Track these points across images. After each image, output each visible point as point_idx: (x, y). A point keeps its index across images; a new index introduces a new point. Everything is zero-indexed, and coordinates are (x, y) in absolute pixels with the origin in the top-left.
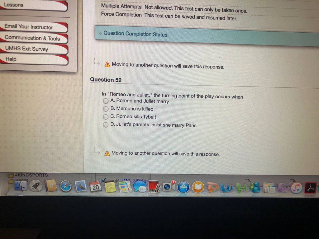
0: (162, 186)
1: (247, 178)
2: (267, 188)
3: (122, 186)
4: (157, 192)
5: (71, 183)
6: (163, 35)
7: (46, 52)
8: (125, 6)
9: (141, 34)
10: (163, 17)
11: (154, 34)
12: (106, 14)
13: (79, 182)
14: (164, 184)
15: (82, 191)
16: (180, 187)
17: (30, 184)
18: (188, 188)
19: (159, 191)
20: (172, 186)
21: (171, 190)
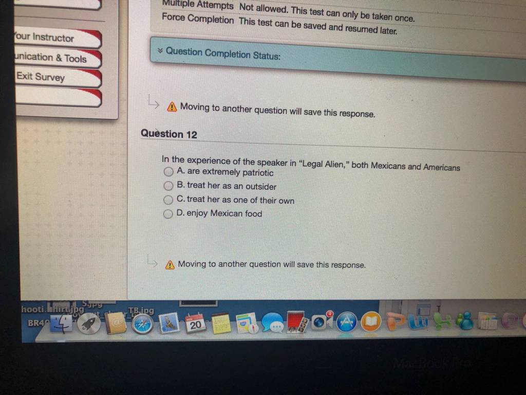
0: (311, 320)
3: (242, 321)
4: (302, 331)
6: (272, 57)
7: (61, 82)
8: (206, 5)
9: (232, 55)
10: (271, 25)
11: (256, 55)
12: (170, 17)
13: (166, 316)
14: (314, 317)
15: (171, 332)
16: (341, 322)
17: (78, 320)
18: (354, 324)
19: (305, 329)
20: (327, 320)
21: (325, 327)
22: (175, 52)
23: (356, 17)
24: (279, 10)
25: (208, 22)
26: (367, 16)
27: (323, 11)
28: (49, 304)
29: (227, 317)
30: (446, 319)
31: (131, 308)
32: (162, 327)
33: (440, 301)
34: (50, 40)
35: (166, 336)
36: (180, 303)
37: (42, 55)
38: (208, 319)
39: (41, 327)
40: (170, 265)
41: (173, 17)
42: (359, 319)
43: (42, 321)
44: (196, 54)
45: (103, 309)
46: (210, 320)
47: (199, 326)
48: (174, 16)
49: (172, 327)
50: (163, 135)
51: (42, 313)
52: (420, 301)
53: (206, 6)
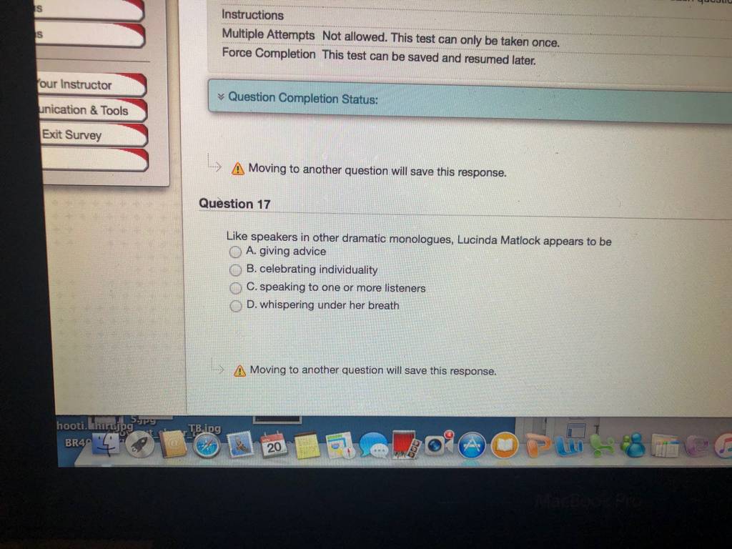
0: (424, 442)
3: (333, 443)
4: (413, 457)
6: (366, 101)
7: (98, 141)
8: (278, 34)
9: (315, 99)
10: (365, 59)
11: (346, 99)
12: (232, 53)
13: (236, 436)
14: (428, 439)
15: (243, 455)
16: (465, 445)
17: (126, 441)
18: (482, 448)
19: (416, 454)
20: (446, 442)
21: (443, 452)
22: (241, 98)
23: (479, 43)
24: (375, 38)
25: (282, 57)
26: (494, 41)
27: (433, 37)
28: (90, 419)
29: (314, 437)
30: (607, 443)
31: (192, 425)
32: (231, 449)
33: (598, 418)
34: (82, 87)
35: (237, 460)
36: (254, 419)
37: (73, 107)
38: (290, 440)
39: (81, 447)
40: (240, 372)
41: (236, 53)
42: (489, 442)
43: (83, 440)
44: (267, 100)
45: (157, 426)
46: (293, 441)
47: (278, 448)
48: (237, 51)
49: (244, 449)
50: (227, 204)
51: (82, 430)
52: (570, 418)
53: (278, 36)
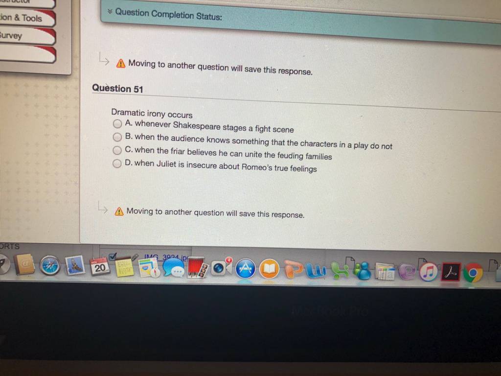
0: (211, 266)
1: (349, 255)
2: (382, 271)
3: (144, 265)
4: (202, 276)
5: (58, 260)
6: (214, 18)
7: (19, 40)
9: (177, 15)
11: (199, 16)
13: (72, 259)
14: (214, 263)
15: (77, 273)
16: (240, 268)
18: (253, 271)
19: (205, 274)
20: (226, 266)
22: (124, 13)
32: (68, 269)
44: (143, 15)
46: (114, 264)
49: (78, 269)
